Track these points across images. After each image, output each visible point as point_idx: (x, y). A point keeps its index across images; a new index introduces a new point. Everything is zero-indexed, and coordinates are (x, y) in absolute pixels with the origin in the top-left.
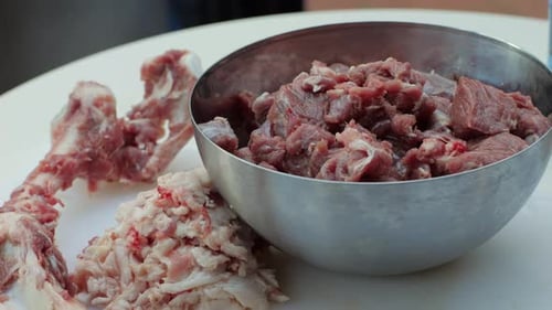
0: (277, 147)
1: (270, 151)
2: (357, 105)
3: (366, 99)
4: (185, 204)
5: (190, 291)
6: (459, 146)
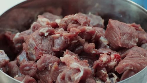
0: (33, 67)
1: (29, 70)
2: (68, 42)
3: (71, 38)
6: (117, 56)
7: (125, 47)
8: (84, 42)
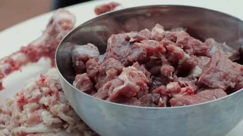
0: (95, 68)
3: (149, 52)
4: (49, 87)
5: (35, 133)
6: (189, 90)
7: (207, 84)
8: (166, 63)
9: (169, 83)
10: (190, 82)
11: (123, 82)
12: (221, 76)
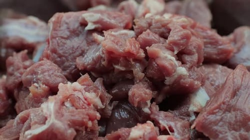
8: (140, 81)
9: (136, 125)
10: (179, 124)
11: (44, 120)
12: (236, 122)
